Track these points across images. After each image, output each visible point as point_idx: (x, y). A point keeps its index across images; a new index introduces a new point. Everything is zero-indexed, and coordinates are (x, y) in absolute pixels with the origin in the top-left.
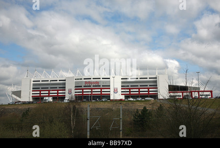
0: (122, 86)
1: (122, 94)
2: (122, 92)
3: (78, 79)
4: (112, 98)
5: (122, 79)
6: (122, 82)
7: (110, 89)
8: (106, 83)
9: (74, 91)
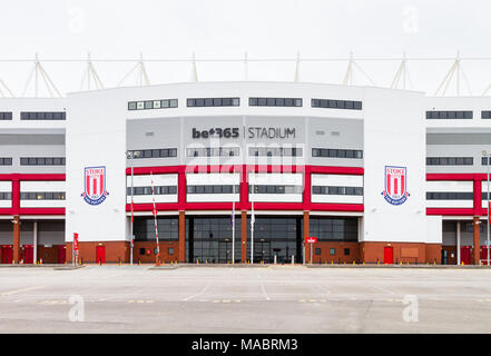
0: (430, 161)
1: (431, 212)
2: (431, 196)
3: (149, 105)
4: (371, 232)
5: (430, 115)
6: (433, 138)
7: (359, 172)
8: (335, 134)
9: (117, 184)
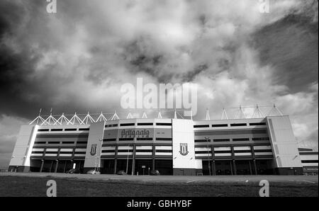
0: (196, 141)
1: (197, 158)
2: (197, 152)
3: (110, 126)
5: (195, 127)
6: (196, 134)
7: (171, 145)
8: (163, 133)
9: (100, 149)
